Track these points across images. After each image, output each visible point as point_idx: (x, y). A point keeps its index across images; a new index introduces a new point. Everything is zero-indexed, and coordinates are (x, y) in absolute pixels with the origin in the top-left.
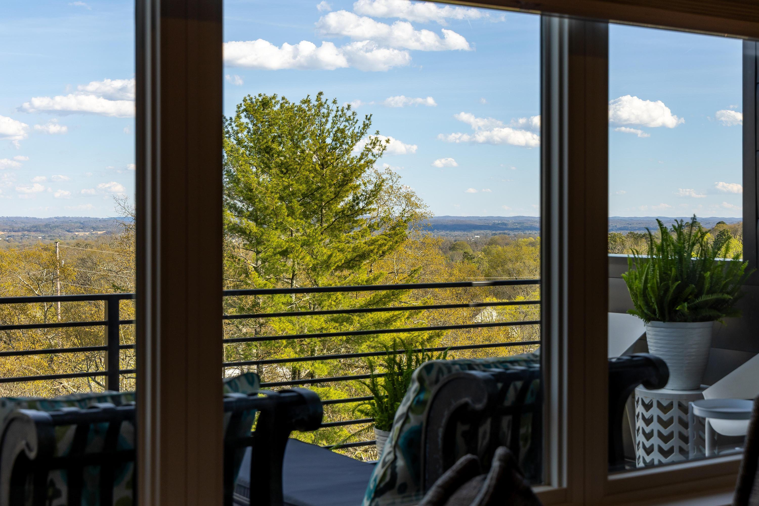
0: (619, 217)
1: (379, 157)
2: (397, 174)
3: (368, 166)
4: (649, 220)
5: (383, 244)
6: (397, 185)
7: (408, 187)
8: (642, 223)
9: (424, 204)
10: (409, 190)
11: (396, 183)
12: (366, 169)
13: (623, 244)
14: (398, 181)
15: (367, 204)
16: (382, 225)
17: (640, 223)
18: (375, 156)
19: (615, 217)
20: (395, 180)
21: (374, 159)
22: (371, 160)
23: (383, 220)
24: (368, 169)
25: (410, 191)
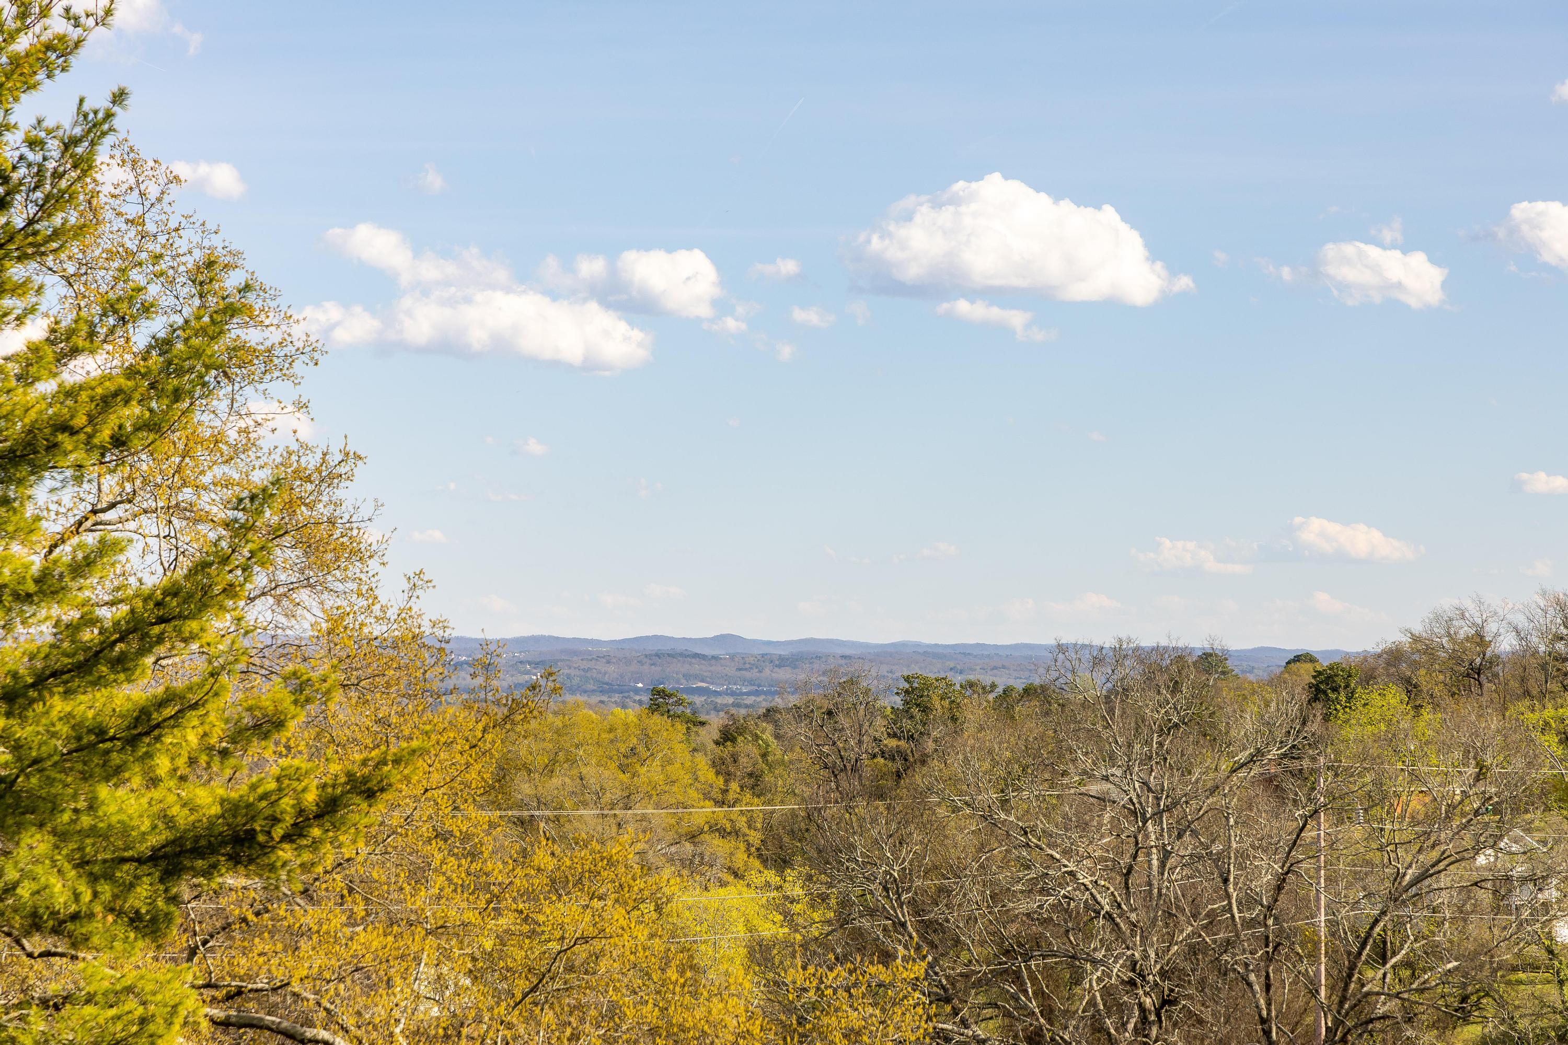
0: (918, 645)
1: (100, 29)
2: (164, 167)
3: (45, 64)
4: (1031, 657)
5: (115, 394)
6: (164, 217)
7: (212, 226)
8: (1004, 667)
9: (284, 308)
10: (216, 241)
11: (158, 206)
12: (41, 76)
13: (954, 719)
14: (166, 198)
15: (47, 207)
16: (112, 331)
17: (995, 668)
18: (76, 19)
19: (904, 644)
20: (153, 191)
21: (74, 34)
22: (62, 38)
23: (115, 312)
24: (49, 77)
25: (220, 249)
